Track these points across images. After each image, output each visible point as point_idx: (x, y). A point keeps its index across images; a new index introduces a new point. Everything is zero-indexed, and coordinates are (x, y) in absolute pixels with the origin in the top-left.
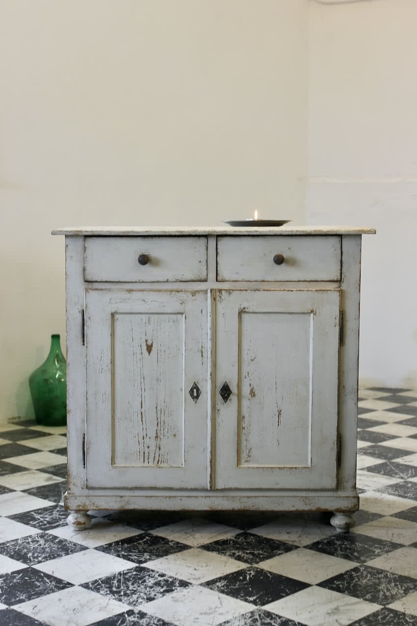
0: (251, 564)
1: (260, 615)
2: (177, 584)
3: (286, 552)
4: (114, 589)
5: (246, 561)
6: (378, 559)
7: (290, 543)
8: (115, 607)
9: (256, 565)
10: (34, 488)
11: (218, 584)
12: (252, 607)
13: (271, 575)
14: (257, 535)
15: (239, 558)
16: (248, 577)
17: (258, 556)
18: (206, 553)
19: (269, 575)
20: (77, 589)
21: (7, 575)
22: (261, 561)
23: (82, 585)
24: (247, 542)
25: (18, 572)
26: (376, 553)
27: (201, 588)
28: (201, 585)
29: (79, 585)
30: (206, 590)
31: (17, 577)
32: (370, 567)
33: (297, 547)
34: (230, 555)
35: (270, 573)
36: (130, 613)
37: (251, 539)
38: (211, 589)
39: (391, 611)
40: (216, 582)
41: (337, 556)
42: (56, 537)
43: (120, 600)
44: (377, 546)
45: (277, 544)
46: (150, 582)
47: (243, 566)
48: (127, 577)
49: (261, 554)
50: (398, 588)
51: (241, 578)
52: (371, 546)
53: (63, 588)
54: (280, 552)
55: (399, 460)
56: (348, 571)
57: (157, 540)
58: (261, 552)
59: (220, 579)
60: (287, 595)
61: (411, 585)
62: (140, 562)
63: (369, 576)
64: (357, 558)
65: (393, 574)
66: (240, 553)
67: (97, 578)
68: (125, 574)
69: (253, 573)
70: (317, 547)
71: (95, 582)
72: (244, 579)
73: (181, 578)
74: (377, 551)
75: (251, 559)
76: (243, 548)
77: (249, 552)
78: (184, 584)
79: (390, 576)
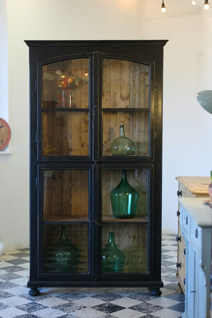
0: (107, 301)
1: (108, 316)
2: (83, 307)
3: (120, 298)
4: (62, 309)
5: (106, 301)
6: (150, 300)
8: (62, 314)
9: (109, 302)
11: (96, 307)
12: (106, 314)
15: (103, 300)
17: (110, 299)
18: (92, 298)
21: (27, 304)
23: (51, 307)
24: (107, 295)
26: (150, 299)
27: (90, 309)
28: (90, 307)
30: (92, 309)
32: (147, 303)
34: (101, 299)
35: (113, 304)
36: (67, 315)
39: (150, 315)
43: (64, 312)
46: (74, 307)
47: (104, 302)
52: (149, 297)
53: (46, 308)
55: (170, 267)
58: (111, 298)
59: (97, 306)
60: (118, 311)
61: (159, 308)
62: (70, 301)
63: (146, 306)
64: (143, 300)
65: (154, 305)
66: (104, 298)
67: (56, 305)
68: (65, 304)
69: (108, 305)
70: (131, 297)
71: (56, 307)
72: (105, 306)
73: (84, 306)
74: (151, 298)
75: (108, 300)
76: (105, 297)
77: (107, 298)
78: (84, 307)
79: (153, 306)
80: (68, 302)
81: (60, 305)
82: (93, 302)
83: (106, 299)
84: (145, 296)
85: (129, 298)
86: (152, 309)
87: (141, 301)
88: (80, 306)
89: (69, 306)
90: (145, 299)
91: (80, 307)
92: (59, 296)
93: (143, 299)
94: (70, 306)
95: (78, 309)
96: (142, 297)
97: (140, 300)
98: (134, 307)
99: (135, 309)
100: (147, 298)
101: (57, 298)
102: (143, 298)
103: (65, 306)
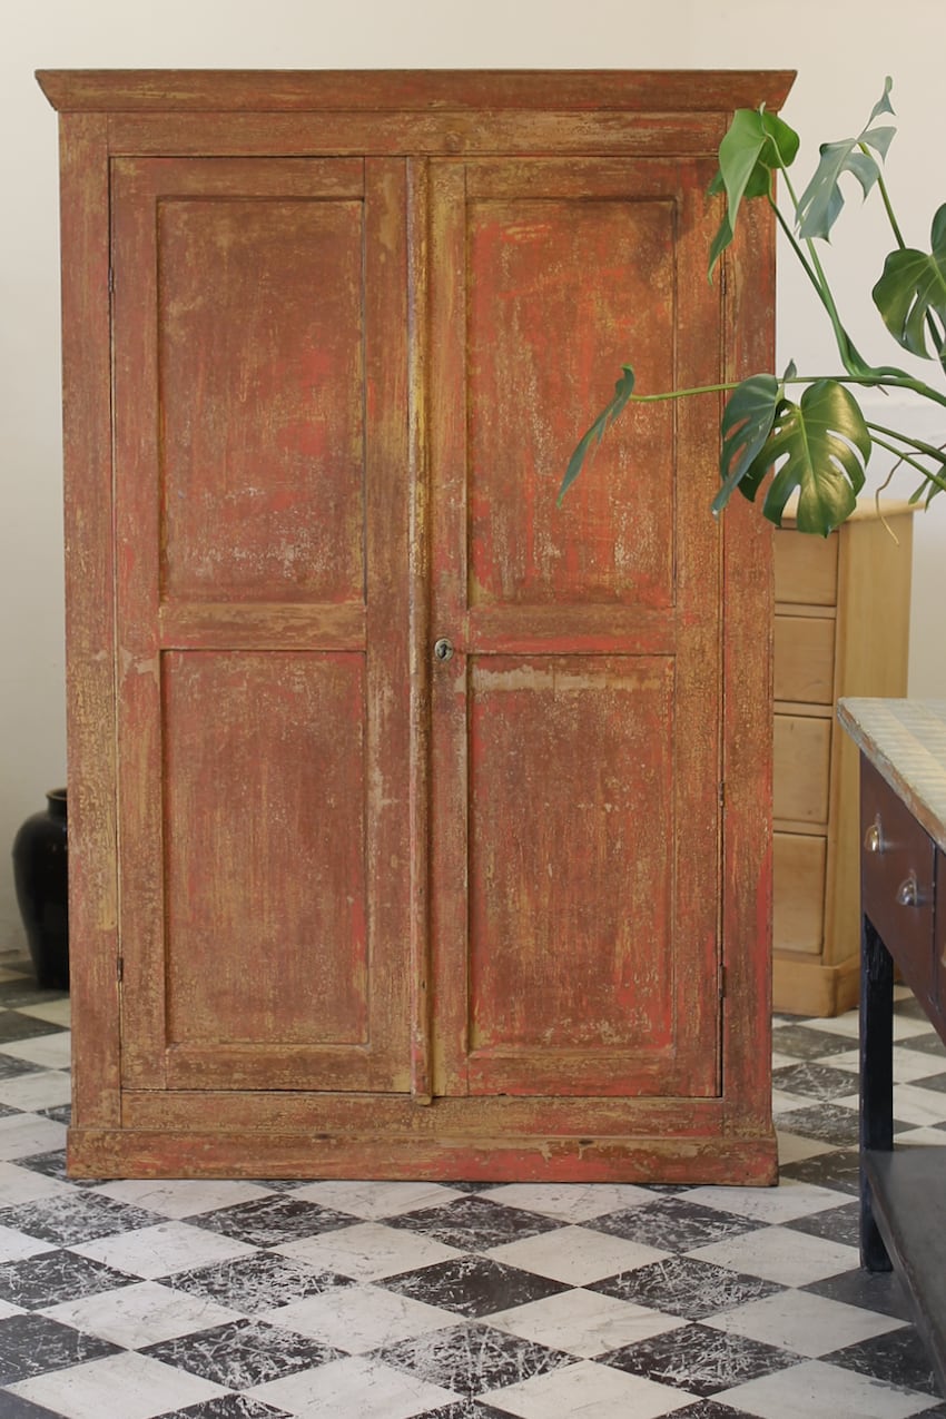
7: (553, 1216)
10: (59, 1107)
13: (505, 1269)
14: (490, 1202)
16: (462, 1272)
19: (501, 1269)
20: (150, 1285)
22: (491, 1246)
25: (41, 1257)
29: (154, 1280)
31: (41, 1266)
33: (565, 1224)
37: (479, 1209)
38: (390, 1290)
40: (403, 1278)
41: (636, 1241)
42: (107, 1200)
44: (717, 1224)
45: (529, 1218)
48: (239, 1268)
49: (495, 1235)
51: (449, 1273)
54: (531, 1232)
56: (647, 1266)
57: (297, 1208)
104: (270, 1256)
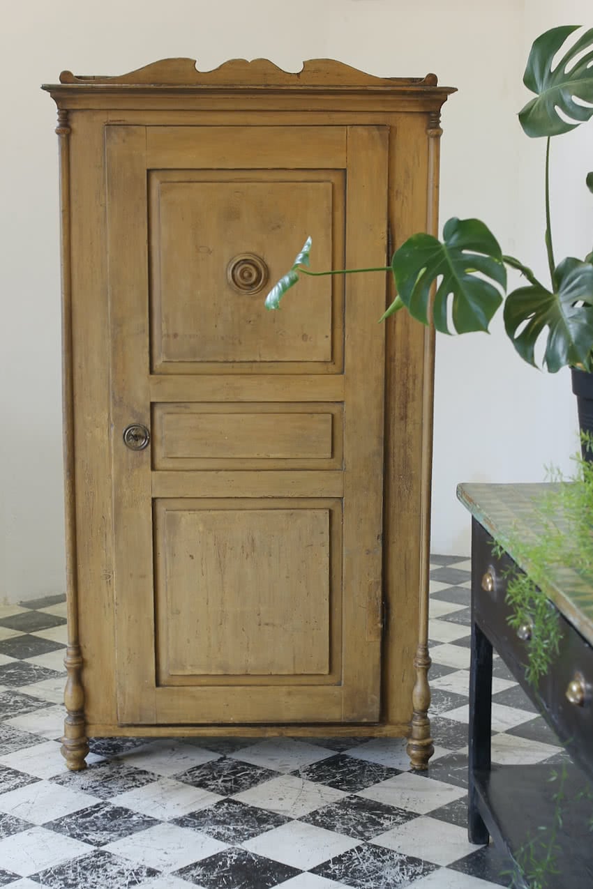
0: (233, 843)
2: (145, 873)
3: (276, 826)
4: (70, 882)
5: (227, 840)
6: (385, 834)
7: (281, 813)
9: (239, 846)
11: (193, 872)
13: (256, 858)
14: (240, 803)
15: (218, 836)
16: (229, 862)
17: (241, 833)
18: (178, 829)
19: (254, 858)
20: (26, 882)
22: (245, 839)
23: (30, 877)
24: (229, 813)
26: (384, 826)
27: (173, 878)
28: (173, 873)
29: (28, 877)
30: (179, 880)
32: (375, 846)
33: (290, 819)
34: (207, 832)
35: (256, 856)
37: (235, 809)
38: (184, 879)
40: (191, 869)
41: (337, 832)
44: (386, 816)
45: (266, 815)
46: (113, 871)
48: (83, 864)
49: (247, 830)
50: (403, 874)
51: (221, 863)
52: (380, 817)
53: (8, 881)
54: (269, 827)
56: (347, 852)
57: (118, 813)
58: (245, 827)
59: (196, 865)
61: (419, 869)
62: (99, 844)
63: (372, 858)
64: (361, 834)
65: (401, 854)
66: (220, 829)
67: (48, 867)
68: (81, 861)
69: (235, 857)
70: (314, 819)
71: (46, 872)
72: (225, 864)
73: (149, 865)
74: (386, 823)
75: (234, 837)
76: (224, 822)
77: (231, 828)
78: (152, 873)
79: (397, 858)
80: (88, 849)
81: (62, 863)
82: (180, 848)
83: (228, 829)
84: (363, 814)
85: (309, 825)
86: (393, 871)
87: (353, 836)
88: (136, 868)
89: (96, 867)
90: (364, 825)
91: (137, 874)
92: (58, 825)
93: (360, 828)
94: (99, 867)
95: (127, 882)
96: (352, 817)
97: (347, 832)
98: (331, 865)
99: (334, 877)
100: (375, 823)
101: (52, 833)
102: (359, 823)
103: (79, 869)
104: (102, 854)
